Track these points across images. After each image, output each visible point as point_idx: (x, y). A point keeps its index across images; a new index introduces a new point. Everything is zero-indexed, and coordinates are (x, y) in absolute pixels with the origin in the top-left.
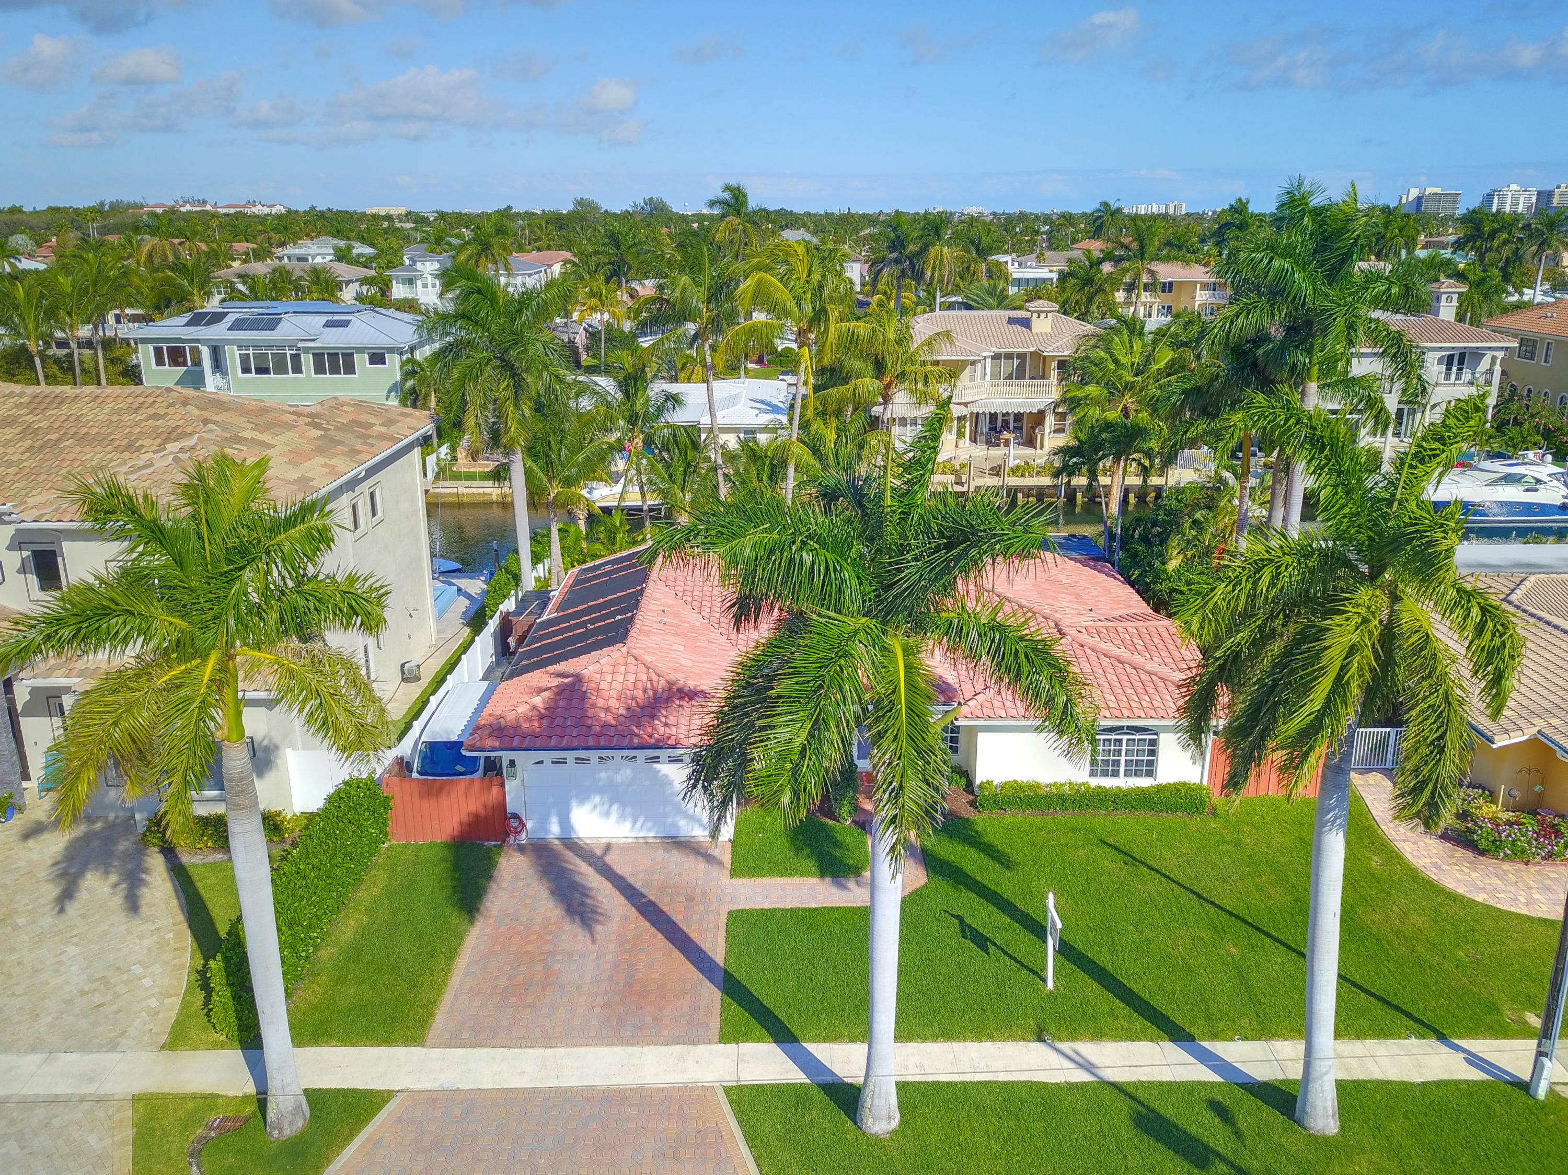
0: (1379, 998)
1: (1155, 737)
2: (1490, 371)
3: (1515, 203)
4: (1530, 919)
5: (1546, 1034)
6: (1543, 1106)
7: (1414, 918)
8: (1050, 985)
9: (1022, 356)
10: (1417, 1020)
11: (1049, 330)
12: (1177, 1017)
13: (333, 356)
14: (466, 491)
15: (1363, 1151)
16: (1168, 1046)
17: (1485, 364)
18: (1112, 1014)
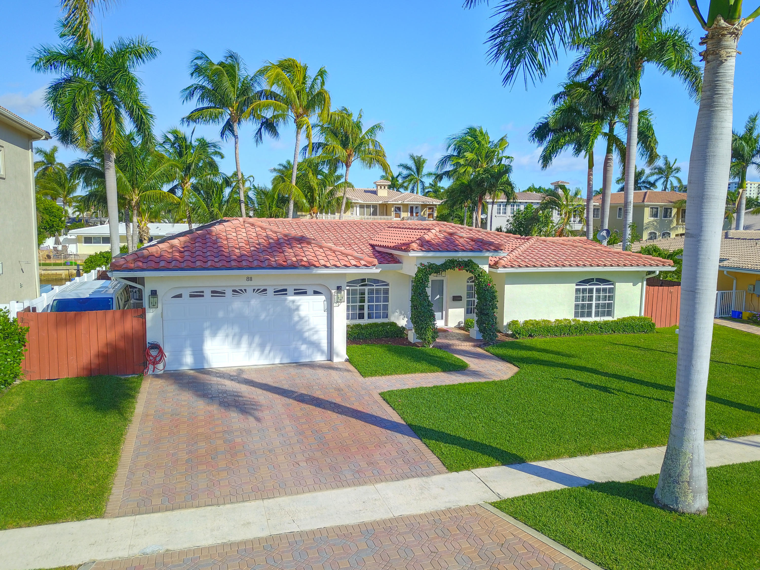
1: (613, 286)
9: (375, 206)
11: (386, 195)
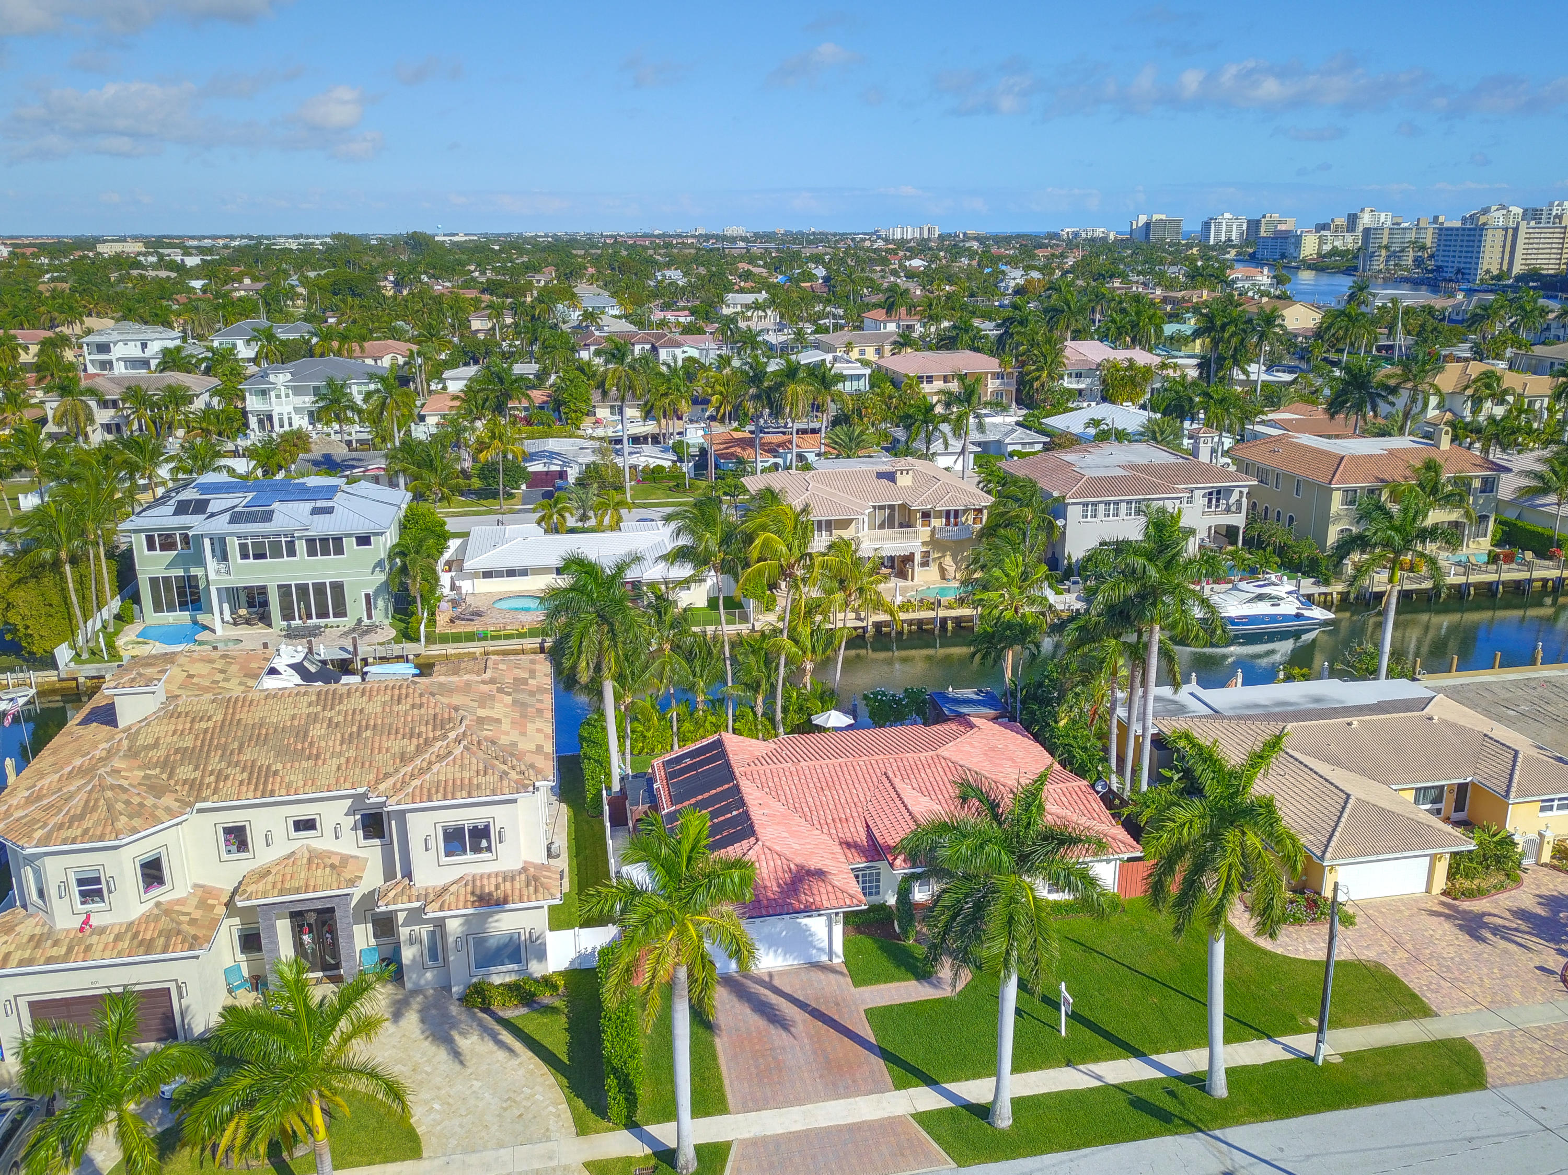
0: (1236, 1019)
2: (1239, 502)
3: (1229, 231)
4: (1306, 961)
5: (1320, 1030)
6: (1321, 1068)
7: (1247, 968)
8: (1063, 1033)
9: (892, 507)
10: (1256, 1030)
11: (910, 484)
12: (1133, 1043)
13: (324, 541)
14: (453, 652)
15: (1241, 1103)
16: (1133, 1060)
17: (1235, 497)
18: (1100, 1046)
